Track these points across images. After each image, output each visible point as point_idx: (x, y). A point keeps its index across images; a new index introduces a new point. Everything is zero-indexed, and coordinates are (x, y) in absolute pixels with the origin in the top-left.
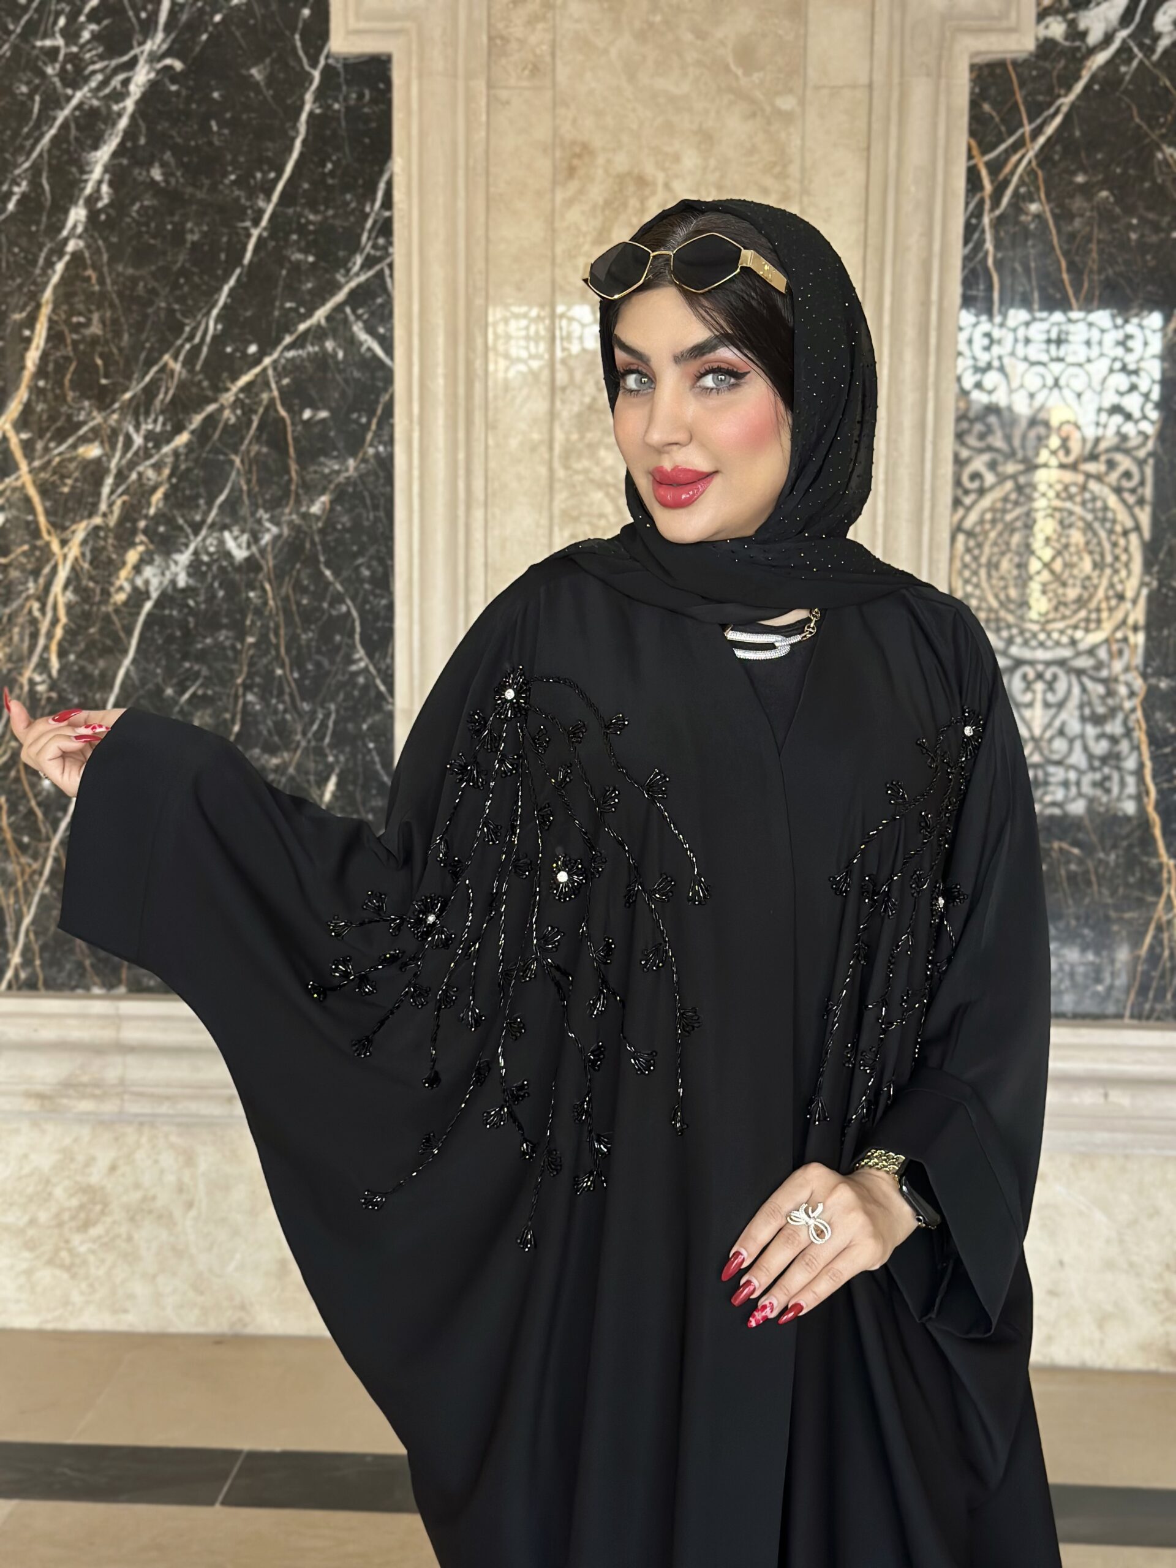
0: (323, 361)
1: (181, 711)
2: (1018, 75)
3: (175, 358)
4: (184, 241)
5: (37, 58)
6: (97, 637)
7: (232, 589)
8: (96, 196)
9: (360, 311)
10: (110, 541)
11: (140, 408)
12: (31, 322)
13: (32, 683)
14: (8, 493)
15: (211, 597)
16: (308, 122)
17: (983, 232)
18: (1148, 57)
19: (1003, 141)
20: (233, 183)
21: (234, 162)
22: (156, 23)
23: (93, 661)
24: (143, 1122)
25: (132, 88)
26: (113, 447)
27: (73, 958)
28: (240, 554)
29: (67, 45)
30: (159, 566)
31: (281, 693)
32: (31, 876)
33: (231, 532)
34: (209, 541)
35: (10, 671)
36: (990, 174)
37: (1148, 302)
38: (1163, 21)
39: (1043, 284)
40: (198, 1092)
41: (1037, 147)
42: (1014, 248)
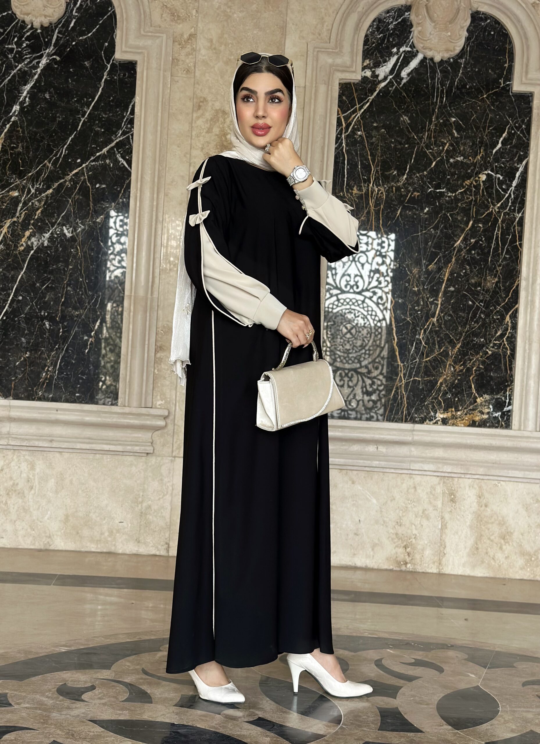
0: (105, 167)
1: (42, 292)
2: (356, 89)
3: (49, 162)
4: (56, 120)
5: (5, 51)
6: (11, 263)
7: (65, 248)
8: (24, 101)
9: (120, 150)
10: (19, 227)
11: (34, 179)
15: (57, 250)
16: (104, 82)
17: (342, 140)
18: (399, 86)
19: (350, 110)
20: (75, 101)
21: (76, 94)
22: (51, 43)
23: (8, 271)
24: (16, 449)
25: (40, 65)
26: (23, 193)
28: (69, 235)
29: (17, 48)
30: (37, 238)
31: (81, 287)
33: (66, 227)
34: (57, 230)
36: (345, 120)
37: (397, 168)
38: (404, 74)
39: (362, 159)
40: (39, 438)
41: (361, 113)
42: (352, 146)
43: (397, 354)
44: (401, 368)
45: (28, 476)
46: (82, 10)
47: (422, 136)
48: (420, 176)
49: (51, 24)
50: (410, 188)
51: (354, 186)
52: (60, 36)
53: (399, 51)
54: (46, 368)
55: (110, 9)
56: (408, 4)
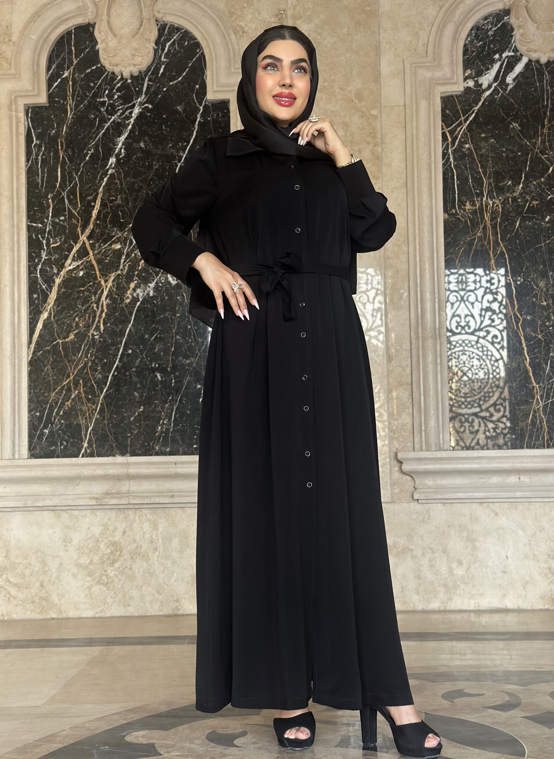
1: (151, 343)
2: (458, 100)
4: (153, 168)
5: (98, 105)
6: (119, 316)
7: (171, 296)
8: (120, 152)
10: (124, 280)
12: (95, 200)
13: (92, 334)
14: (85, 263)
15: (163, 299)
16: (198, 125)
17: (449, 155)
18: (505, 92)
19: (454, 123)
20: (171, 147)
21: (171, 140)
22: (142, 91)
23: (117, 326)
24: (137, 507)
25: (133, 115)
26: (125, 245)
27: (108, 443)
28: (174, 283)
29: (109, 100)
30: (143, 288)
31: (190, 335)
32: (92, 411)
34: (161, 279)
35: (84, 331)
36: (450, 134)
37: (511, 178)
38: (509, 79)
39: (472, 172)
40: (159, 494)
41: (467, 125)
42: (461, 160)
43: (531, 374)
44: (537, 390)
45: (151, 537)
46: (171, 55)
47: (536, 142)
48: (537, 183)
49: (140, 72)
50: (528, 198)
51: (466, 202)
52: (151, 83)
53: (502, 57)
54: (161, 421)
55: (198, 51)
56: (507, 8)
